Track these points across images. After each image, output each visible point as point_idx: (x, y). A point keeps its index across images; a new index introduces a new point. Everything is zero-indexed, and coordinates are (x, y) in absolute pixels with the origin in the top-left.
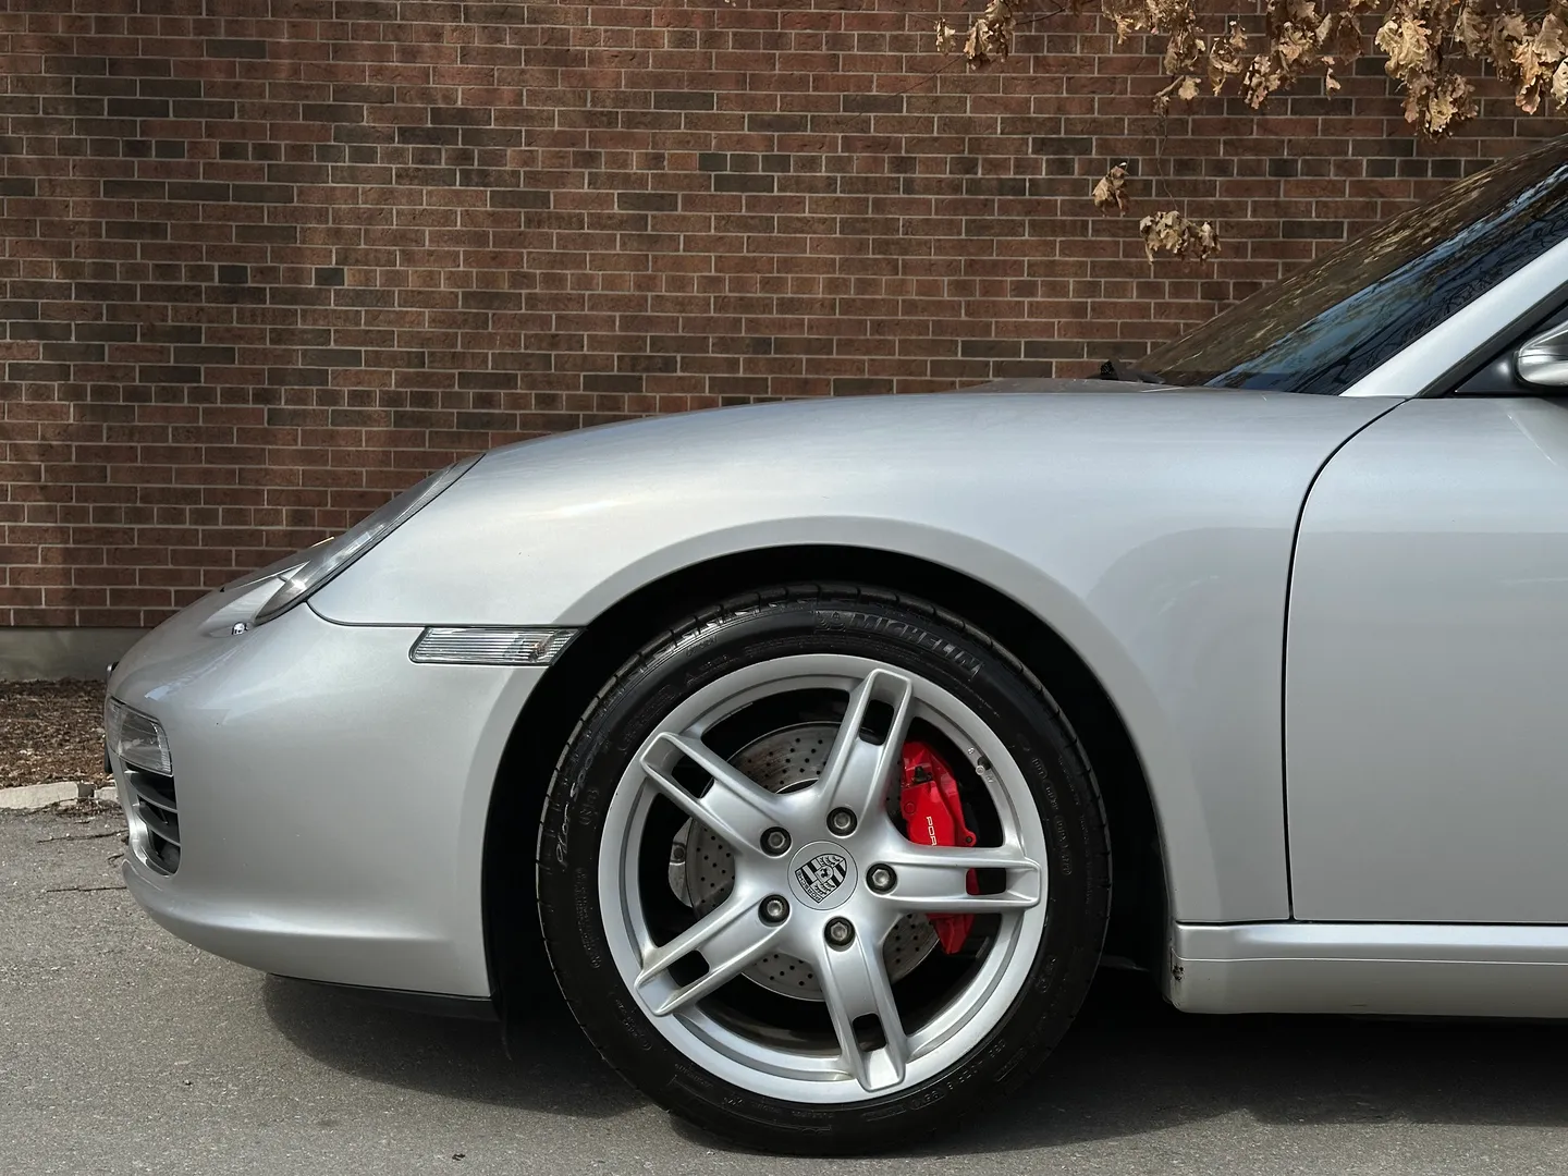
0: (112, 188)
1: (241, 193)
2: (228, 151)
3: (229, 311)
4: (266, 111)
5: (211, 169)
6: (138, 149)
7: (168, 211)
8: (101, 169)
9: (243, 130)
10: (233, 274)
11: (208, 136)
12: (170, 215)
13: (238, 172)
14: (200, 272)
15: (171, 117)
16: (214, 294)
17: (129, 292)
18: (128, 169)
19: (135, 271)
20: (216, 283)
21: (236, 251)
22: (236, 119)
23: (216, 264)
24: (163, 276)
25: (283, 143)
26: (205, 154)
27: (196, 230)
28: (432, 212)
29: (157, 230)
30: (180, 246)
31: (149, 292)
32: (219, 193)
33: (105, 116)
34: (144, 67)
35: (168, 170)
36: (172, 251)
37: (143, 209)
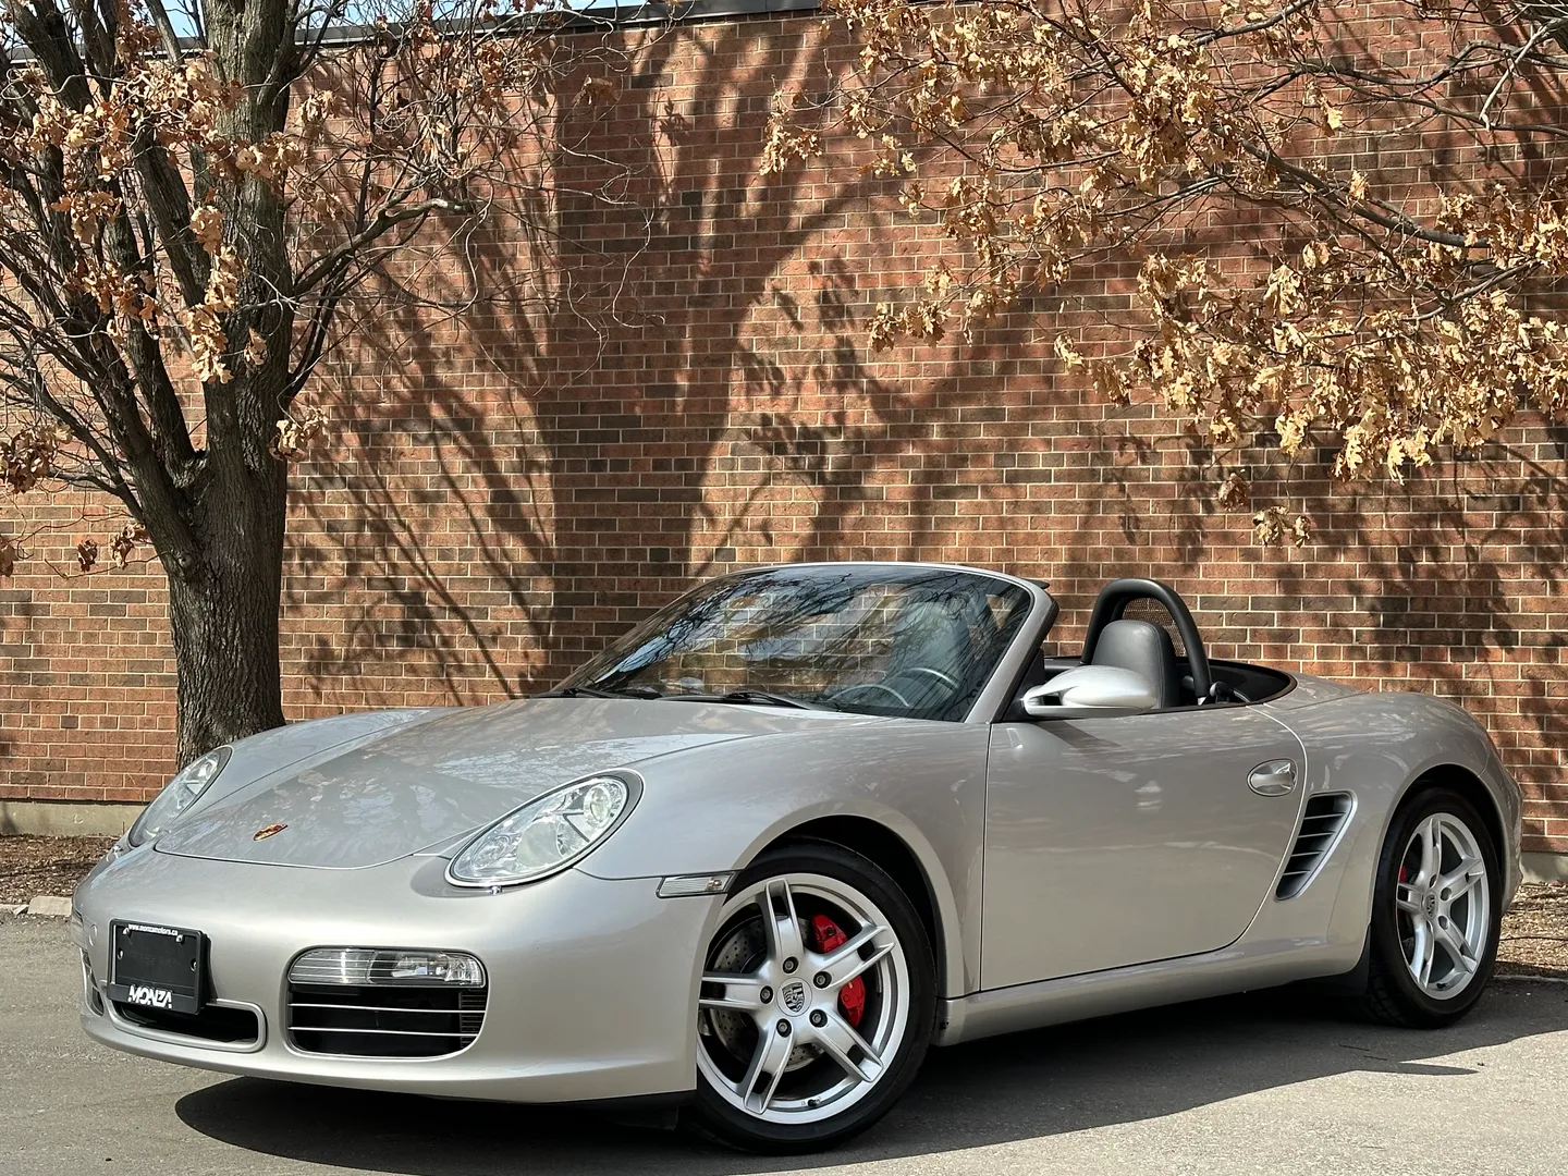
0: (580, 495)
1: (667, 495)
2: (658, 465)
3: (657, 582)
4: (685, 435)
5: (646, 480)
6: (597, 466)
7: (617, 510)
8: (573, 481)
9: (668, 449)
10: (660, 555)
11: (645, 455)
12: (619, 513)
13: (665, 480)
14: (639, 554)
15: (621, 443)
16: (647, 570)
17: (589, 569)
18: (590, 480)
19: (594, 554)
20: (648, 561)
21: (661, 539)
22: (664, 442)
23: (648, 548)
24: (613, 558)
25: (695, 458)
26: (644, 469)
27: (636, 524)
28: (798, 505)
29: (610, 525)
30: (625, 536)
31: (603, 569)
32: (651, 496)
33: (577, 444)
34: (602, 407)
35: (617, 480)
36: (618, 539)
37: (601, 509)
